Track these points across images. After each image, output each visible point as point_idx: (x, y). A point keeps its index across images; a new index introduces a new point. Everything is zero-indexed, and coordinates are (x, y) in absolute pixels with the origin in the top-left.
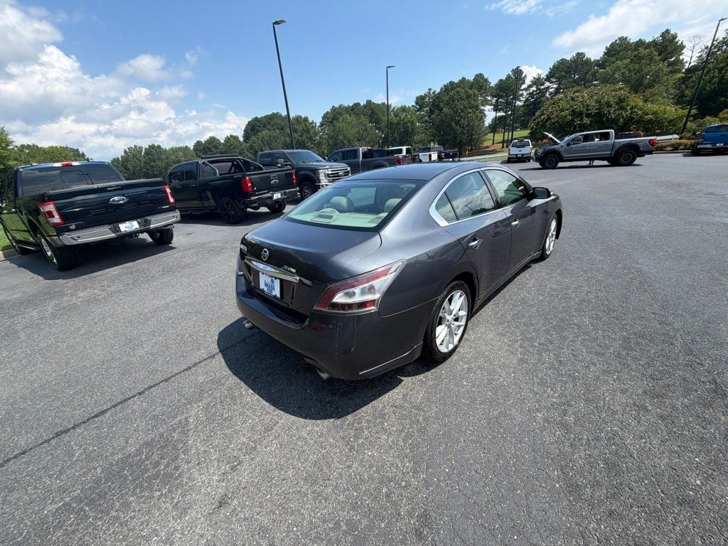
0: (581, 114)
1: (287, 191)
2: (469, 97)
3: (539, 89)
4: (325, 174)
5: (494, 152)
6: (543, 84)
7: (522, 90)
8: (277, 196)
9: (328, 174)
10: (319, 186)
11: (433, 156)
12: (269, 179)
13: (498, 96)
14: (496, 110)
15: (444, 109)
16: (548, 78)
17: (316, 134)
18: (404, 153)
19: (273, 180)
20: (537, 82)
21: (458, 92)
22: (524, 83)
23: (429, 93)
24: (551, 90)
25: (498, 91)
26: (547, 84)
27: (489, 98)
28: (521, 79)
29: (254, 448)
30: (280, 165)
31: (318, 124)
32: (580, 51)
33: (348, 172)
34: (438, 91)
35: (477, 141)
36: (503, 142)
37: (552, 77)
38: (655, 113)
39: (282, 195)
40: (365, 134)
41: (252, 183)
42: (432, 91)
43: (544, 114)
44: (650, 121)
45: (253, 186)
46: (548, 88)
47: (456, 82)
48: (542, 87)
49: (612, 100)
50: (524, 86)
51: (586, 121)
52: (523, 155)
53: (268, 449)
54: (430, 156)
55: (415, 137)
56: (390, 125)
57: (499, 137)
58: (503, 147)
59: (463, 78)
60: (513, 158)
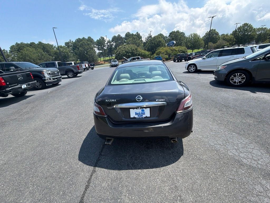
0: (128, 52)
1: (30, 83)
2: (88, 44)
3: (110, 44)
4: (48, 73)
5: (102, 64)
6: (111, 43)
7: (105, 44)
8: (24, 86)
9: (49, 73)
10: (45, 79)
11: (86, 65)
12: (16, 77)
13: (99, 45)
14: (99, 49)
15: (80, 48)
16: (112, 41)
17: (8, 56)
18: (73, 64)
19: (19, 77)
20: (109, 42)
21: (84, 42)
22: (105, 42)
23: (70, 41)
24: (114, 45)
25: (98, 44)
26: (112, 43)
27: (95, 46)
28: (104, 40)
29: (176, 187)
30: (12, 70)
31: (8, 51)
32: (119, 34)
33: (59, 72)
34: (74, 41)
35: (96, 60)
36: (104, 61)
37: (113, 41)
38: (144, 53)
39: (27, 86)
40: (43, 57)
41: (4, 80)
42: (71, 41)
43: (118, 52)
44: (143, 55)
45: (6, 82)
46: (113, 44)
47: (81, 38)
48: (111, 44)
49: (134, 49)
50: (106, 43)
51: (130, 54)
52: (116, 64)
53: (180, 182)
54: (85, 65)
55: (70, 59)
56: (56, 53)
57: (102, 59)
58: (104, 63)
59: (83, 37)
60: (113, 65)
